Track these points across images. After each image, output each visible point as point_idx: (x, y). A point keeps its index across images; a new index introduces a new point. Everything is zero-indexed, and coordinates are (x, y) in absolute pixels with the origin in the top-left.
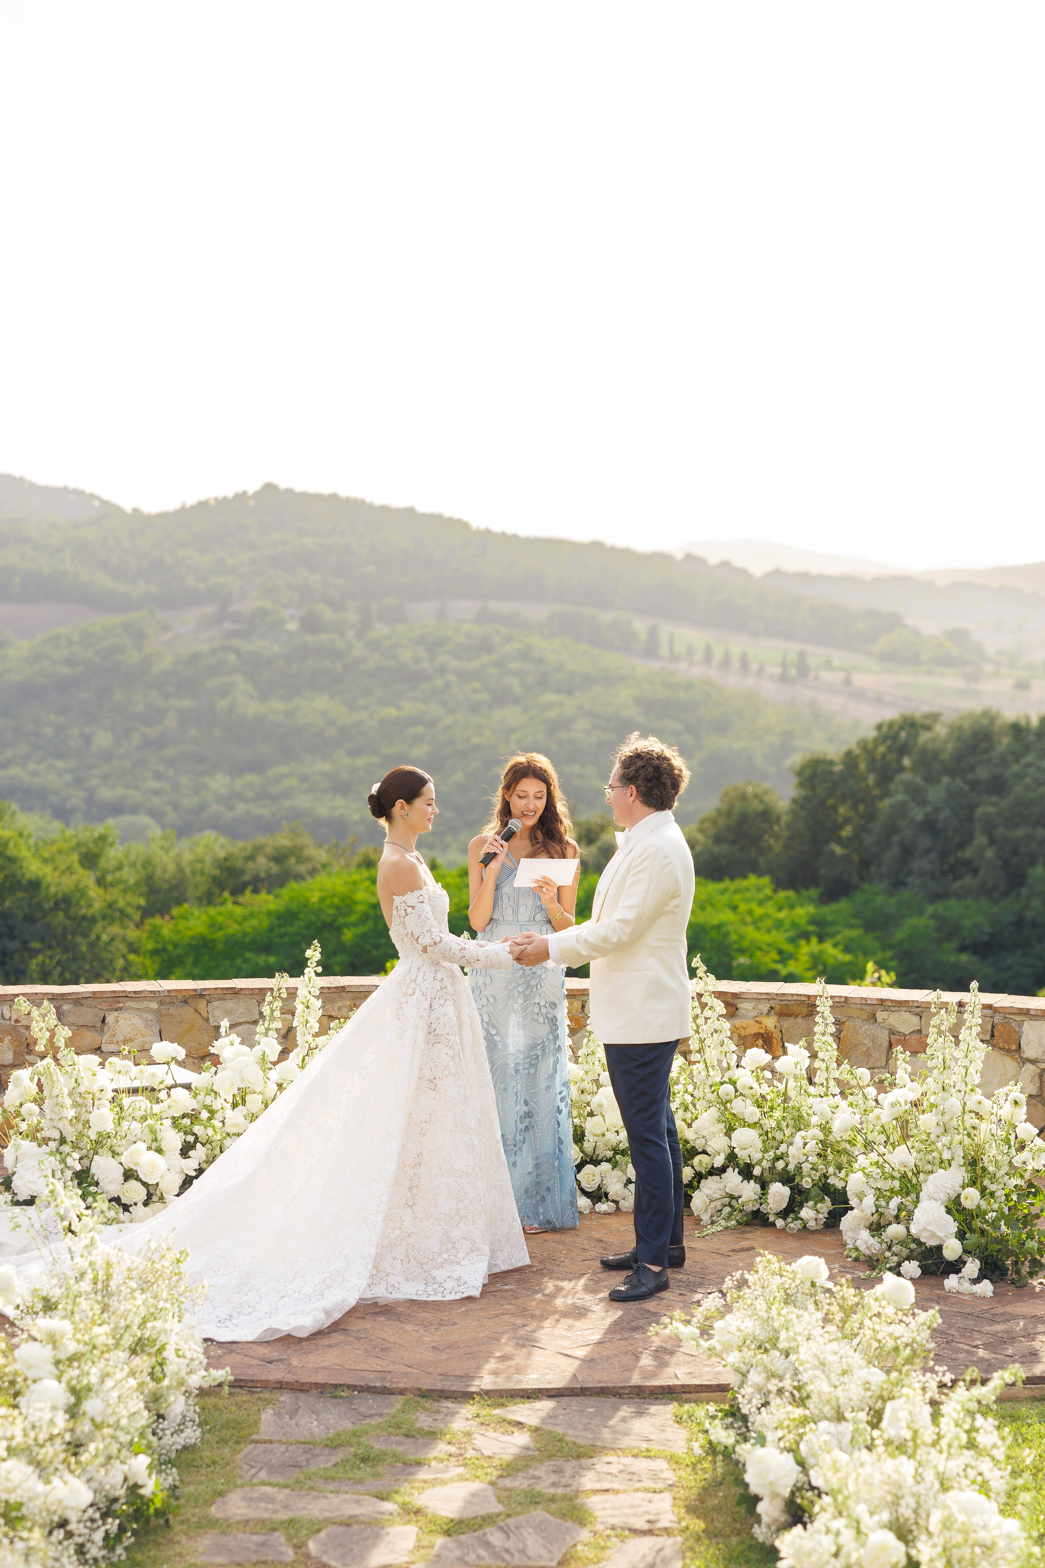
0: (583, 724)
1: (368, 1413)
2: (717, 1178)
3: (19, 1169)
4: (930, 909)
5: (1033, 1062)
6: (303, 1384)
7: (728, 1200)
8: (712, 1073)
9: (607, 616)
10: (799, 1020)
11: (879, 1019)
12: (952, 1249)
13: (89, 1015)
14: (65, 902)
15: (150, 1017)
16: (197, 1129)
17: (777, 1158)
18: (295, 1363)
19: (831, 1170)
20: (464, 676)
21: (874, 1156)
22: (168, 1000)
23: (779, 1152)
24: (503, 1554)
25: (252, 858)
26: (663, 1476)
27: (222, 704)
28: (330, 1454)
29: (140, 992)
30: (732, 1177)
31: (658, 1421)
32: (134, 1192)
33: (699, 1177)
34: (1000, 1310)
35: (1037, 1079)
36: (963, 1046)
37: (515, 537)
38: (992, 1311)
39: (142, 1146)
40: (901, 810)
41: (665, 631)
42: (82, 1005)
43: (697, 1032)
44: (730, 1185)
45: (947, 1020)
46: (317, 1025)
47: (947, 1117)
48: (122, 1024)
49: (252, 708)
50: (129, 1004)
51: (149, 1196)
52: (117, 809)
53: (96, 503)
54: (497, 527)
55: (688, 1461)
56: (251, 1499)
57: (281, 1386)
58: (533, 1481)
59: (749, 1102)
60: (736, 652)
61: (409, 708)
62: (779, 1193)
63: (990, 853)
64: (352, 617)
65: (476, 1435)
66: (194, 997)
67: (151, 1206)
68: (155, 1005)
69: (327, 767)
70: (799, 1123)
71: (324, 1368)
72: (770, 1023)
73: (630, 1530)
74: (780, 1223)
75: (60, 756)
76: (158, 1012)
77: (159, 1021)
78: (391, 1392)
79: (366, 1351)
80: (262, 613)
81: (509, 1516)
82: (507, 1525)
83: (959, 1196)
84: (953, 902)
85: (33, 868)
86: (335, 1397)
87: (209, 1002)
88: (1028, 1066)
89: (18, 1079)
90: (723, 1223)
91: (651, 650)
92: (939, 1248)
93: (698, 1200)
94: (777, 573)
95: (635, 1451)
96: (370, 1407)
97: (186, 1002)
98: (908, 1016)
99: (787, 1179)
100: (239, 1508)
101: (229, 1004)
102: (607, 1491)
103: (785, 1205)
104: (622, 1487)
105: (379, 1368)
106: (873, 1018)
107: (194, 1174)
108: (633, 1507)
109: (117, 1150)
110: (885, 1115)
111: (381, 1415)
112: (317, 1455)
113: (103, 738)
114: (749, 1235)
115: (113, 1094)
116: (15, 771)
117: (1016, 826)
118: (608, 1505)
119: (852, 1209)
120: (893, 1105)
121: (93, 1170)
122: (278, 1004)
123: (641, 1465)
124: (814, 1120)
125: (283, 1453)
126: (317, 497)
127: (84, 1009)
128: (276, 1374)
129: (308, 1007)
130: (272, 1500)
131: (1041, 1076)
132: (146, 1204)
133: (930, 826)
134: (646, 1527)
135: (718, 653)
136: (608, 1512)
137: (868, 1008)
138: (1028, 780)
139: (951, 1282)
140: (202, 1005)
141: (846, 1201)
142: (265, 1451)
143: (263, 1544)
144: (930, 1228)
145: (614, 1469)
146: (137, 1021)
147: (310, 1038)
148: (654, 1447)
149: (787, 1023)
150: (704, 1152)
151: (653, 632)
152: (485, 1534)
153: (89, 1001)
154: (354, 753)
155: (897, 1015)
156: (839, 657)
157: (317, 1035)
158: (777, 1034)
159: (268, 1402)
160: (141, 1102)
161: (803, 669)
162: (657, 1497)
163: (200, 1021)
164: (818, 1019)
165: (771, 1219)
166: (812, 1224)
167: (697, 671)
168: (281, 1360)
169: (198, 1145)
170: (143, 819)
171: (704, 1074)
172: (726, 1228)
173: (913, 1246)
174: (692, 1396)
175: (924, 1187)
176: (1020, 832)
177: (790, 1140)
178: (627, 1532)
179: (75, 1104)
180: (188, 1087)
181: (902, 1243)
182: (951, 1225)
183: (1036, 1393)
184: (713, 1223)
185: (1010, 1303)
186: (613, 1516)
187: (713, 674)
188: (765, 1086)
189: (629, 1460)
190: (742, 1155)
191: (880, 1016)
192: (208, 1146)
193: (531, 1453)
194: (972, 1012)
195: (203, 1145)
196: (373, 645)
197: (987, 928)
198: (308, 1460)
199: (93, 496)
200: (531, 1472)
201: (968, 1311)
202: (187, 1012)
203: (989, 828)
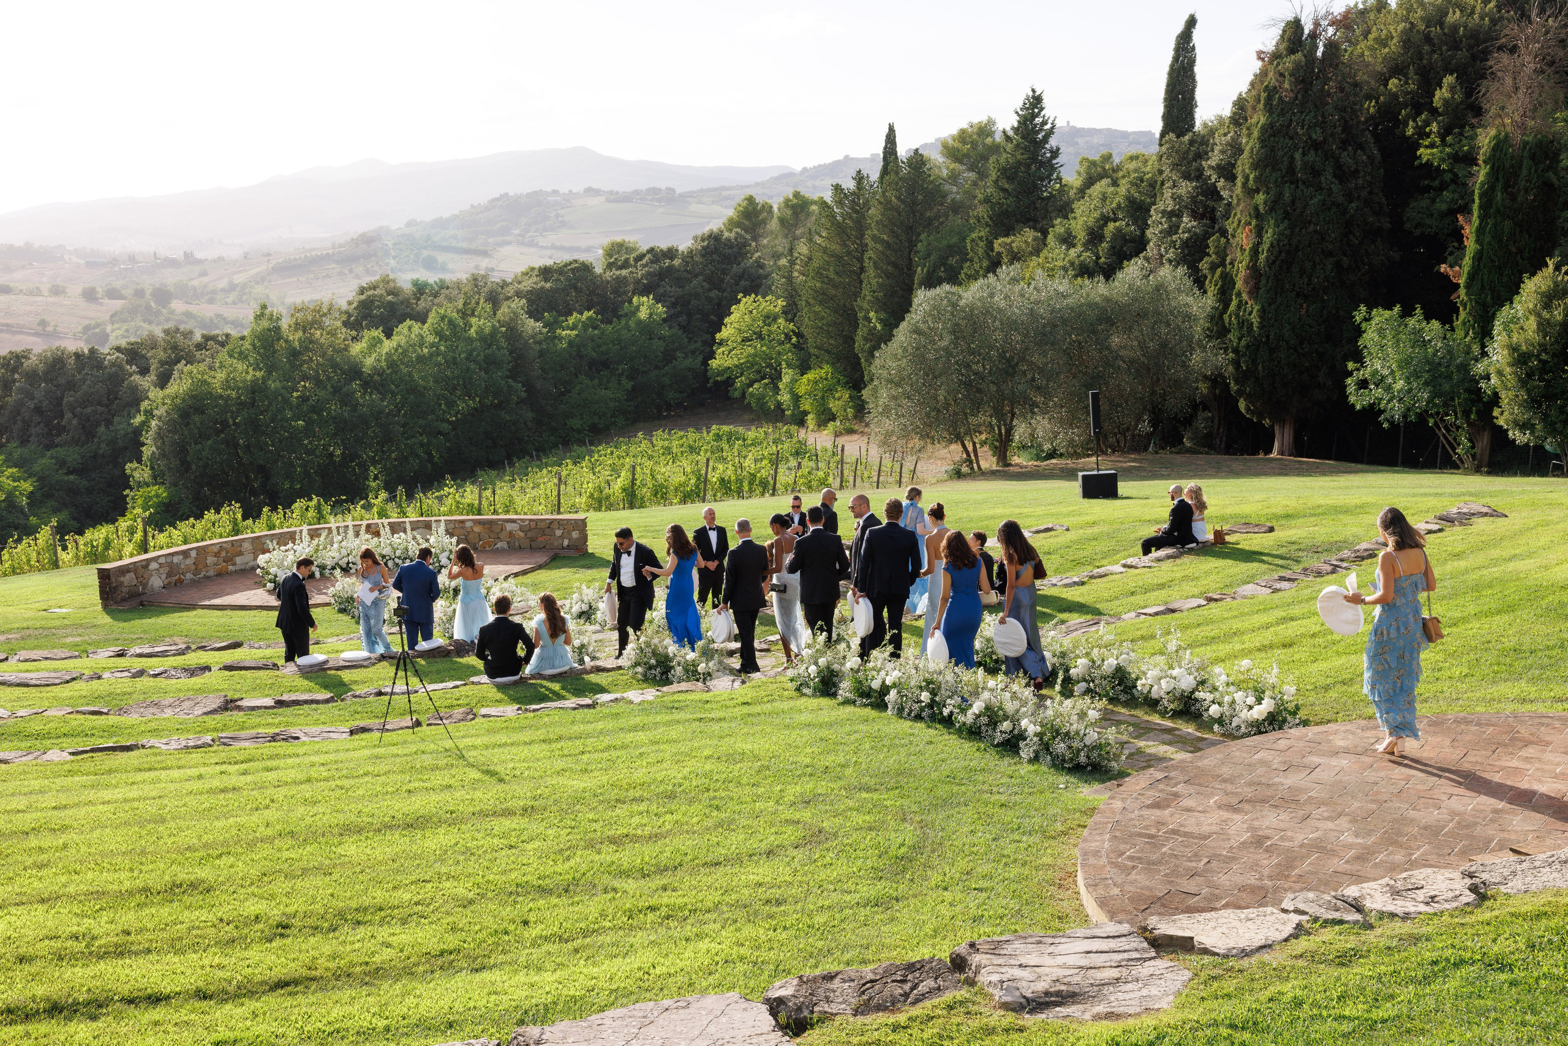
4: (49, 453)
40: (20, 403)
63: (75, 422)
84: (59, 449)
117: (86, 407)
133: (38, 410)
138: (88, 382)
176: (89, 410)
197: (80, 461)
203: (72, 409)
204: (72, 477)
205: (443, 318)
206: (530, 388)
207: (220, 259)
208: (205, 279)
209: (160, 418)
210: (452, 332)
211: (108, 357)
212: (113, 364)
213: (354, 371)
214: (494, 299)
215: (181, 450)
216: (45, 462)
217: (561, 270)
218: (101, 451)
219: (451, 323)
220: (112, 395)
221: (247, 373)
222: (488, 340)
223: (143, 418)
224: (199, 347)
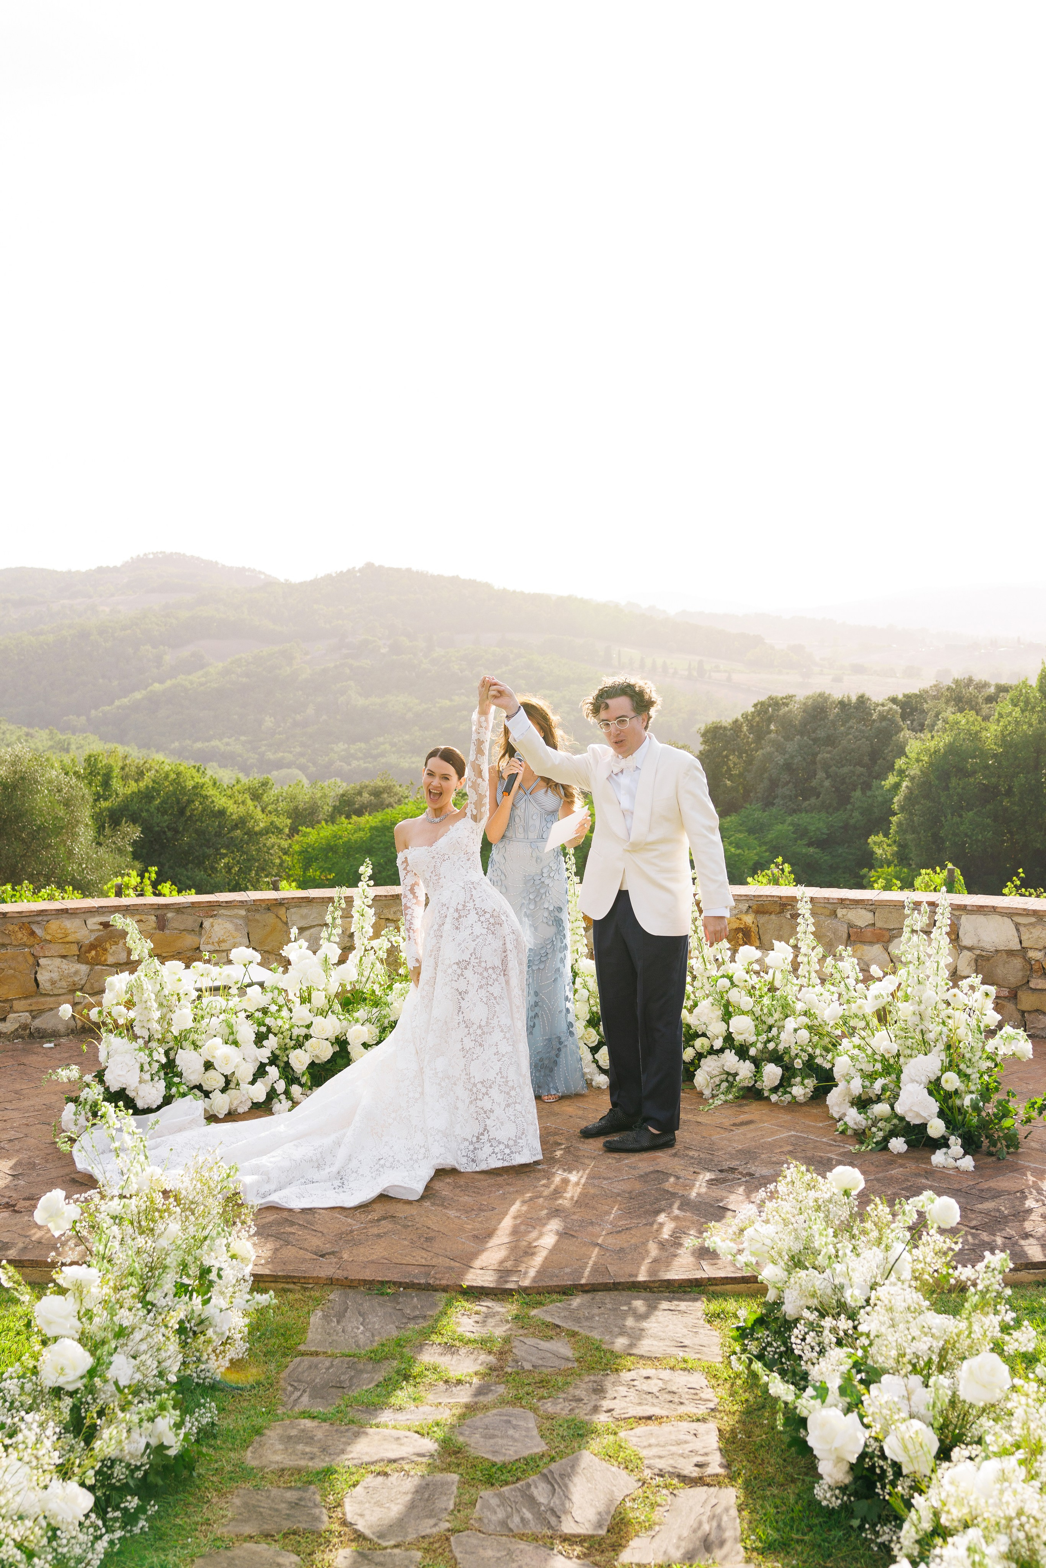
1: (412, 1315)
2: (715, 1057)
3: (110, 1064)
4: (789, 819)
5: (970, 949)
6: (352, 1281)
7: (724, 1076)
8: (708, 967)
9: (580, 641)
10: (773, 917)
11: (839, 915)
12: (937, 1128)
13: (189, 921)
15: (240, 922)
16: (268, 1021)
17: (769, 1041)
18: (345, 1256)
19: (818, 1052)
21: (856, 1040)
22: (254, 908)
23: (770, 1035)
24: (548, 1515)
25: (360, 793)
26: (703, 1396)
27: (342, 700)
28: (374, 1370)
29: (230, 902)
30: (730, 1059)
31: (689, 1320)
32: (214, 1080)
33: (700, 1056)
34: (985, 1185)
35: (973, 963)
36: (934, 944)
37: (522, 593)
38: (978, 1187)
39: (218, 1040)
40: (769, 758)
42: (183, 913)
43: (695, 932)
44: (728, 1064)
45: (919, 920)
46: (371, 930)
47: (923, 1007)
48: (216, 928)
49: (361, 702)
50: (222, 911)
51: (228, 1082)
52: (279, 765)
53: (263, 577)
54: (510, 588)
55: (725, 1376)
56: (290, 1438)
57: (331, 1282)
58: (574, 1404)
59: (743, 993)
62: (772, 1072)
63: (827, 783)
64: (422, 644)
65: (516, 1343)
66: (275, 905)
67: (229, 1092)
68: (243, 912)
69: (407, 737)
70: (787, 1011)
71: (373, 1262)
72: (749, 919)
73: (679, 1476)
74: (774, 1098)
76: (246, 918)
77: (247, 925)
78: (435, 1289)
79: (412, 1242)
80: (366, 643)
81: (553, 1459)
82: (551, 1471)
83: (938, 1079)
84: (804, 815)
85: (221, 802)
86: (382, 1294)
87: (287, 909)
88: (966, 953)
89: (111, 984)
90: (722, 1097)
92: (924, 1126)
93: (701, 1078)
94: (685, 613)
95: (672, 1362)
96: (415, 1308)
97: (269, 909)
98: (863, 912)
99: (776, 1058)
100: (275, 1452)
101: (304, 911)
102: (649, 1418)
103: (777, 1082)
104: (664, 1413)
105: (423, 1262)
106: (834, 914)
107: (267, 1061)
108: (679, 1443)
109: (198, 1043)
110: (869, 1007)
111: (424, 1317)
112: (362, 1371)
113: (269, 722)
114: (746, 1109)
115: (197, 994)
116: (215, 743)
117: (843, 766)
118: (653, 1441)
119: (836, 1086)
120: (876, 997)
121: (177, 1062)
122: (339, 913)
123: (680, 1380)
124: (800, 1006)
125: (328, 1369)
126: (398, 570)
127: (185, 916)
128: (327, 1269)
129: (362, 915)
130: (309, 1439)
131: (976, 961)
132: (223, 1091)
134: (695, 1473)
135: (649, 662)
136: (654, 1451)
137: (830, 906)
138: (850, 737)
139: (938, 1158)
140: (282, 911)
141: (833, 1079)
142: (310, 1367)
143: (295, 1505)
144: (915, 1109)
145: (654, 1386)
146: (229, 926)
147: (366, 942)
148: (690, 1356)
149: (763, 919)
150: (704, 1035)
152: (529, 1486)
153: (189, 910)
155: (854, 911)
156: (724, 664)
157: (371, 939)
158: (754, 929)
159: (317, 1301)
160: (219, 1001)
161: (701, 672)
162: (701, 1427)
163: (280, 924)
164: (800, 920)
165: (766, 1094)
166: (801, 1099)
168: (333, 1253)
169: (271, 1036)
170: (296, 771)
171: (702, 967)
172: (726, 1102)
173: (895, 1121)
174: (718, 1288)
175: (905, 1070)
176: (845, 770)
177: (780, 1024)
178: (675, 1481)
179: (161, 1005)
180: (261, 985)
181: (887, 1120)
182: (933, 1106)
183: (1039, 1278)
184: (713, 1096)
185: (991, 1177)
186: (660, 1457)
188: (754, 976)
189: (666, 1374)
190: (738, 1038)
191: (840, 912)
192: (279, 1035)
193: (570, 1365)
194: (942, 914)
195: (275, 1035)
196: (435, 661)
198: (351, 1379)
199: (260, 572)
200: (571, 1390)
201: (956, 1186)
202: (270, 918)
203: (826, 767)
204: (811, 850)
209: (912, 779)
211: (880, 708)
212: (883, 717)
218: (852, 821)
220: (875, 755)
221: (1032, 725)
223: (897, 779)
224: (990, 699)
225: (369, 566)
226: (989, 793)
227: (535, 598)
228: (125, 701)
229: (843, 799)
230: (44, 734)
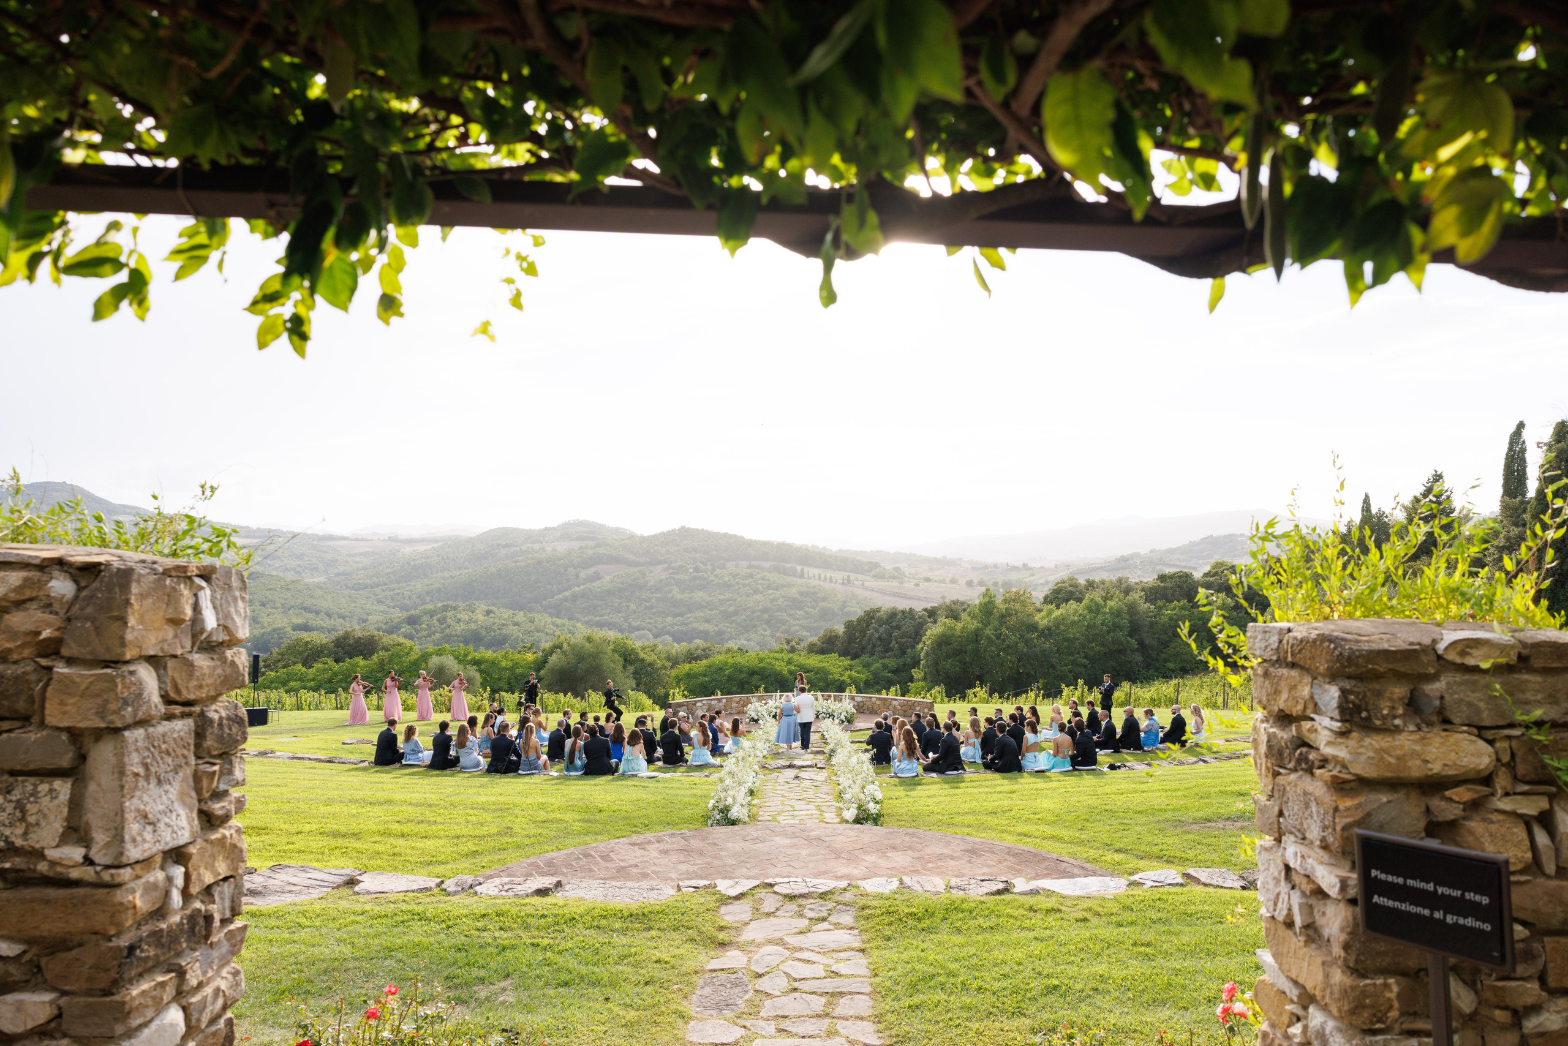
0: (781, 600)
9: (789, 565)
14: (650, 665)
20: (744, 585)
27: (670, 595)
37: (758, 541)
40: (872, 634)
41: (806, 569)
49: (680, 596)
52: (638, 629)
53: (628, 533)
54: (754, 538)
60: (828, 576)
61: (728, 595)
63: (896, 646)
64: (710, 567)
75: (620, 612)
80: (682, 566)
85: (642, 655)
91: (802, 576)
94: (840, 550)
113: (633, 607)
116: (605, 617)
117: (902, 638)
126: (697, 530)
133: (880, 638)
135: (823, 576)
138: (906, 626)
151: (802, 570)
154: (711, 610)
156: (860, 577)
161: (849, 581)
167: (817, 583)
176: (903, 640)
187: (821, 583)
196: (716, 576)
199: (627, 531)
203: (896, 639)
205: (1092, 600)
206: (1141, 643)
207: (1042, 567)
208: (1032, 578)
209: (928, 646)
210: (1094, 609)
213: (1033, 627)
214: (1127, 591)
215: (936, 663)
216: (877, 665)
217: (1172, 577)
218: (906, 662)
219: (1096, 603)
220: (916, 634)
221: (975, 625)
222: (1117, 613)
223: (923, 646)
224: (964, 610)
225: (683, 528)
226: (959, 652)
227: (765, 544)
228: (560, 596)
229: (903, 653)
230: (521, 613)
